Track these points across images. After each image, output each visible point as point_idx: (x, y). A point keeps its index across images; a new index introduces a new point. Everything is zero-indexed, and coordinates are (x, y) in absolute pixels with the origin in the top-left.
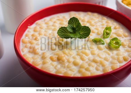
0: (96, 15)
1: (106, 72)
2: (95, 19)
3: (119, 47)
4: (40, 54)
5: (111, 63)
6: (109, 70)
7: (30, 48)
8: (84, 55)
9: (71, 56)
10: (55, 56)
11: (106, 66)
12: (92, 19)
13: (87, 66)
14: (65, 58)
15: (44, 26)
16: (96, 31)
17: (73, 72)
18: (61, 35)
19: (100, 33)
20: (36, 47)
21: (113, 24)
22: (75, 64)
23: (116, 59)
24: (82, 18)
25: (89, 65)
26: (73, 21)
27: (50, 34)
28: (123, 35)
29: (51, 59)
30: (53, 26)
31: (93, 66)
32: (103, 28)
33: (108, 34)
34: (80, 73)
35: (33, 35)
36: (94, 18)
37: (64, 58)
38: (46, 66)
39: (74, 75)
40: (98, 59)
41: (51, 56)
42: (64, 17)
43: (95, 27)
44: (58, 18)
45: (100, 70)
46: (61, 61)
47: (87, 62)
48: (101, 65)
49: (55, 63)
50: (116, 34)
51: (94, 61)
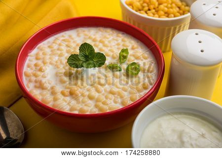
0: (109, 31)
2: (108, 37)
3: (138, 74)
4: (49, 88)
5: (130, 93)
6: (129, 103)
7: (36, 82)
8: (99, 86)
9: (85, 89)
10: (67, 90)
12: (105, 37)
13: (105, 99)
14: (78, 91)
15: (48, 51)
16: (111, 54)
17: (89, 107)
18: (72, 64)
19: (115, 56)
20: (44, 80)
21: (130, 42)
22: (91, 98)
23: (135, 89)
24: (93, 37)
25: (106, 98)
26: (85, 48)
27: (56, 62)
28: (141, 56)
29: (63, 93)
30: (58, 49)
31: (110, 99)
32: (118, 49)
33: (125, 57)
34: (97, 108)
35: (36, 65)
36: (106, 34)
38: (59, 103)
39: (91, 110)
40: (115, 89)
41: (62, 91)
42: (70, 36)
43: (109, 48)
44: (62, 38)
45: (118, 102)
46: (74, 96)
47: (103, 95)
48: (119, 97)
49: (68, 99)
50: (134, 56)
51: (111, 92)
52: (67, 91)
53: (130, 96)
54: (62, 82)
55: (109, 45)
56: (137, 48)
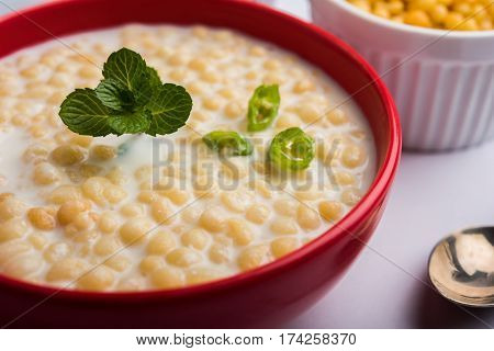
0: (225, 36)
1: (250, 267)
2: (220, 53)
3: (306, 166)
5: (274, 229)
6: (263, 258)
8: (166, 202)
9: (115, 207)
10: (48, 208)
11: (252, 243)
12: (209, 54)
13: (177, 246)
14: (87, 214)
15: (15, 84)
16: (222, 103)
17: (119, 269)
18: (75, 121)
19: (235, 108)
22: (128, 238)
23: (290, 215)
24: (169, 51)
25: (185, 241)
26: (120, 64)
27: (35, 119)
28: (324, 115)
29: (34, 219)
30: (51, 82)
31: (198, 246)
32: (247, 88)
33: (266, 113)
34: (144, 275)
36: (216, 48)
37: (85, 216)
38: (10, 250)
39: (121, 283)
40: (220, 215)
41: (32, 210)
42: (97, 48)
43: (218, 86)
44: (72, 53)
45: (227, 260)
46: (70, 228)
47: (176, 230)
48: (231, 241)
49: (48, 238)
50: (298, 111)
51: (207, 225)
52: (48, 212)
53: (272, 239)
54: (40, 180)
55: (219, 76)
56: (312, 89)
